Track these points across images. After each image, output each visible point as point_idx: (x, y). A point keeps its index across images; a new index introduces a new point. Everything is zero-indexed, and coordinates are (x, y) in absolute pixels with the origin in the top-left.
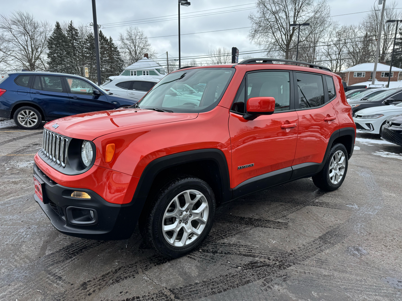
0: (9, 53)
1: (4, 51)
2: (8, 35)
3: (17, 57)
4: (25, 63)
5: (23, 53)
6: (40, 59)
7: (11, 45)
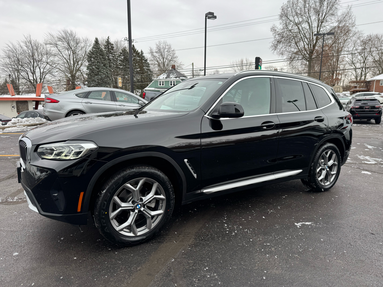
0: (54, 66)
1: (51, 64)
2: (54, 50)
3: (61, 69)
4: (67, 74)
5: (66, 66)
6: (80, 71)
7: (56, 59)
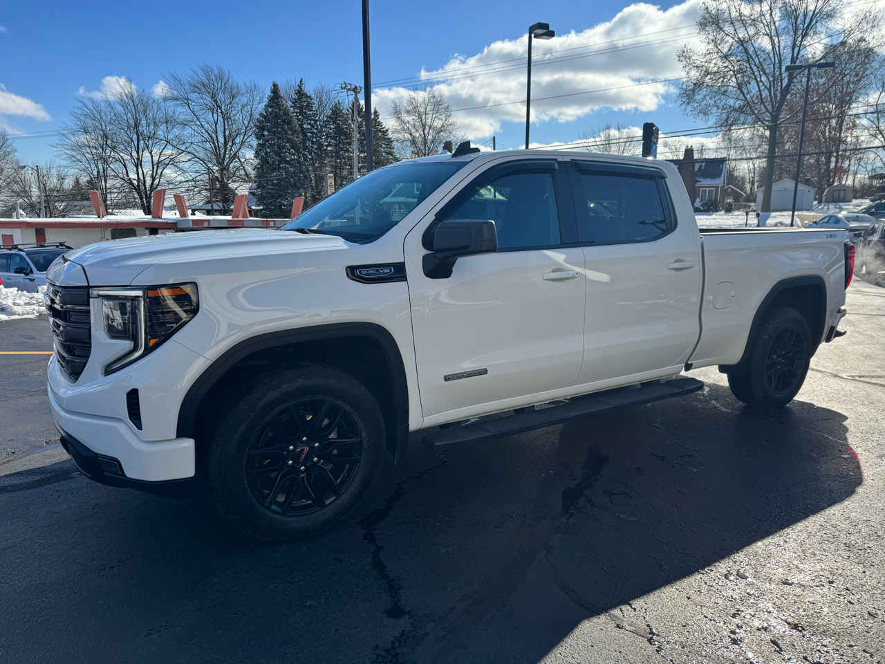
0: (183, 149)
1: (175, 143)
2: (182, 112)
3: (196, 154)
5: (209, 147)
6: (239, 158)
7: (188, 131)
